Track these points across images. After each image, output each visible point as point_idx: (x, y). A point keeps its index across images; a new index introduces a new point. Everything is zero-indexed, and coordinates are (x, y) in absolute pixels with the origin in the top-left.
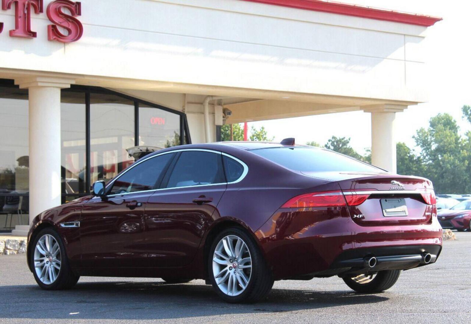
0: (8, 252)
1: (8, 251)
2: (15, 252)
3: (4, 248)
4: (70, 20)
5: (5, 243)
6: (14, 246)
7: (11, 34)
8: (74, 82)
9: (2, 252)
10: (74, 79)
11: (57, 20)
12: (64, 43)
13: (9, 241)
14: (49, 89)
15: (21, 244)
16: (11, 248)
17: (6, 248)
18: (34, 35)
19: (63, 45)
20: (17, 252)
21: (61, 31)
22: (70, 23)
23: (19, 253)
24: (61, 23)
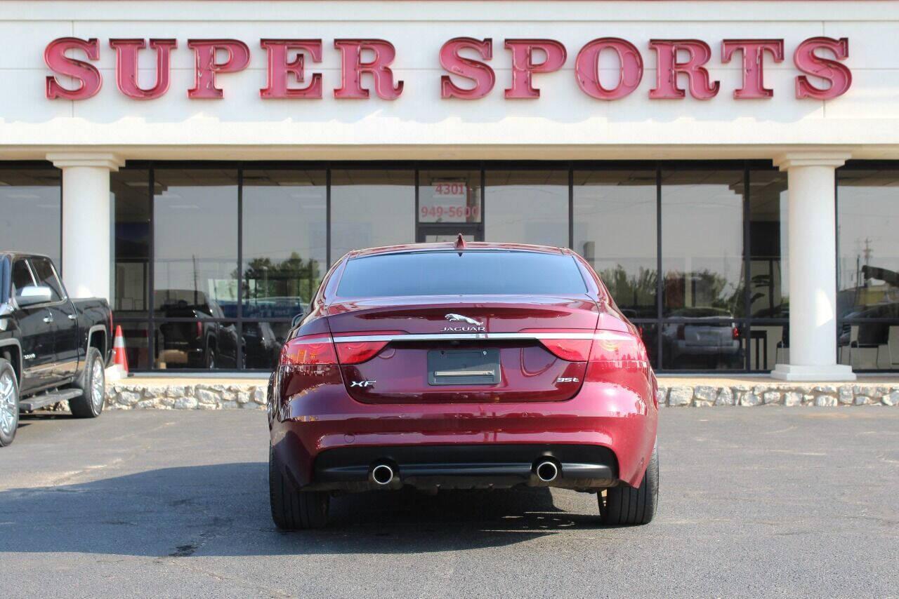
0: (698, 404)
1: (697, 402)
2: (710, 404)
3: (691, 397)
4: (833, 66)
5: (694, 390)
6: (708, 395)
7: (738, 94)
8: (849, 157)
9: (689, 402)
10: (850, 152)
11: (810, 68)
12: (824, 100)
13: (699, 388)
14: (810, 168)
15: (719, 392)
16: (703, 398)
17: (694, 398)
18: (770, 93)
19: (822, 102)
20: (712, 403)
21: (816, 83)
22: (832, 71)
23: (716, 405)
24: (817, 72)
